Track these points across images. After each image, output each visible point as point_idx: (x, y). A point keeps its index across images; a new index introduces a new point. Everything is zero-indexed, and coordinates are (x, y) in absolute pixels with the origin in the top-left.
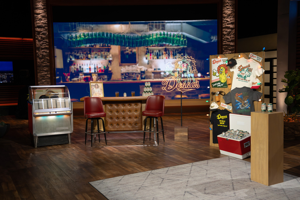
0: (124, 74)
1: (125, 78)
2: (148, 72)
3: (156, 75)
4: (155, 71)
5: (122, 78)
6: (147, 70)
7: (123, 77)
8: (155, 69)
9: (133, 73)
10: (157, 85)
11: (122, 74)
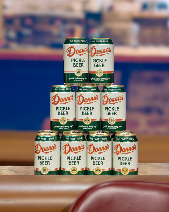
0: (17, 23)
1: (20, 38)
2: (116, 18)
3: (148, 32)
4: (147, 14)
5: (9, 39)
6: (111, 9)
7: (12, 34)
8: (145, 7)
9: (52, 20)
10: (149, 74)
11: (9, 21)
